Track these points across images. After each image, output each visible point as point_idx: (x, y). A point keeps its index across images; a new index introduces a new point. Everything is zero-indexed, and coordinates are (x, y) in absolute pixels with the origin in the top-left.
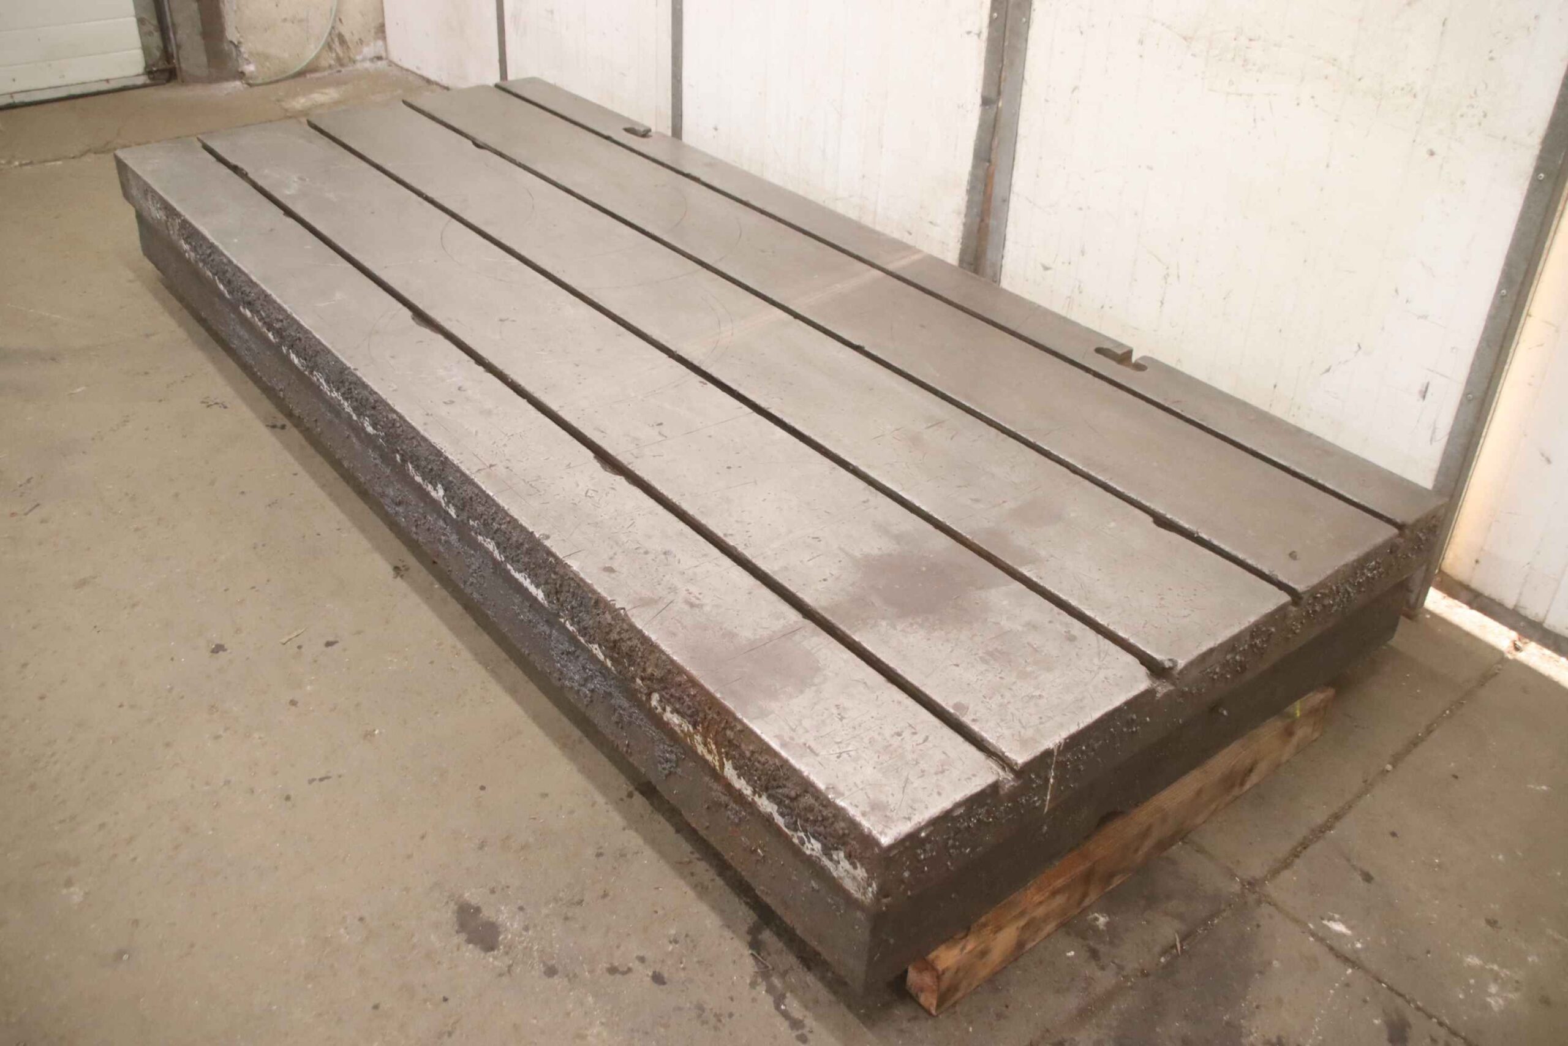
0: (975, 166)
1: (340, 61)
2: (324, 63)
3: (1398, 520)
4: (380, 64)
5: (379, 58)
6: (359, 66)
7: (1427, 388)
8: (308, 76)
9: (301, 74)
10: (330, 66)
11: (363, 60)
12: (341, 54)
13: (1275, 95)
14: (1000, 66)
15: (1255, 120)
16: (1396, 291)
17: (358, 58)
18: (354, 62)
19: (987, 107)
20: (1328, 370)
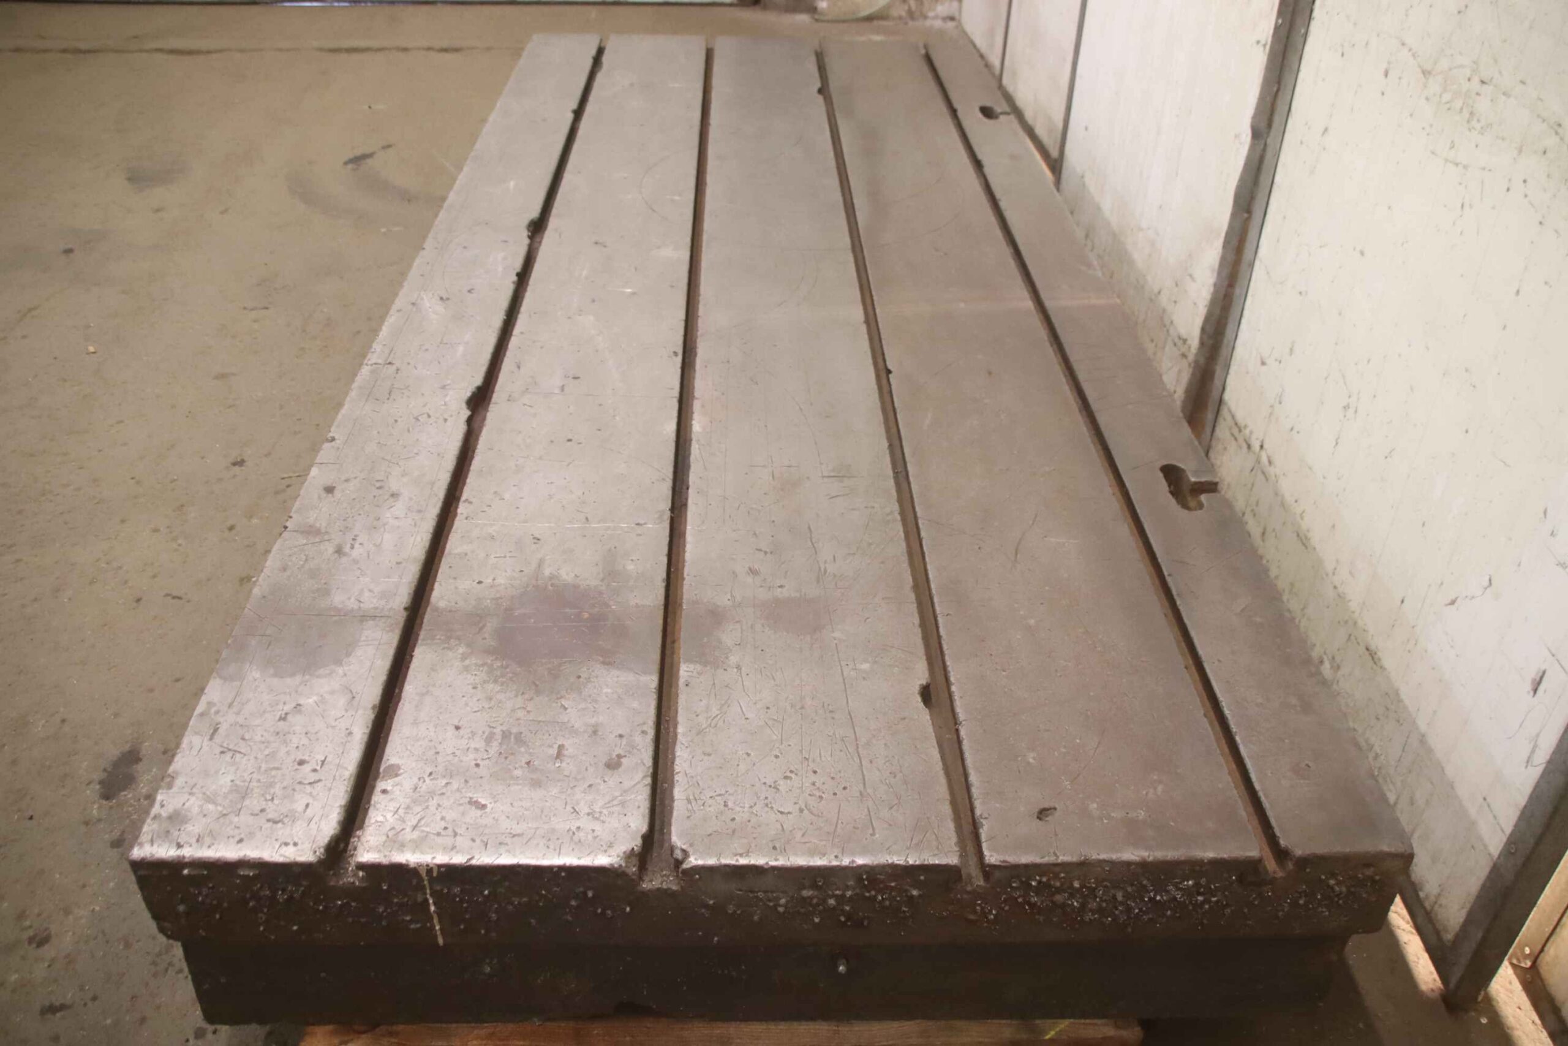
0: (1234, 215)
1: (911, 14)
2: (895, 13)
3: (1283, 843)
4: (951, 25)
5: (952, 19)
6: (928, 23)
7: (1541, 678)
8: (875, 23)
9: (869, 19)
10: (900, 18)
11: (936, 17)
12: (913, 7)
13: (1490, 170)
14: (1275, 89)
15: (1462, 206)
16: (1545, 513)
17: (931, 14)
18: (926, 17)
19: (1256, 142)
20: (1453, 602)
